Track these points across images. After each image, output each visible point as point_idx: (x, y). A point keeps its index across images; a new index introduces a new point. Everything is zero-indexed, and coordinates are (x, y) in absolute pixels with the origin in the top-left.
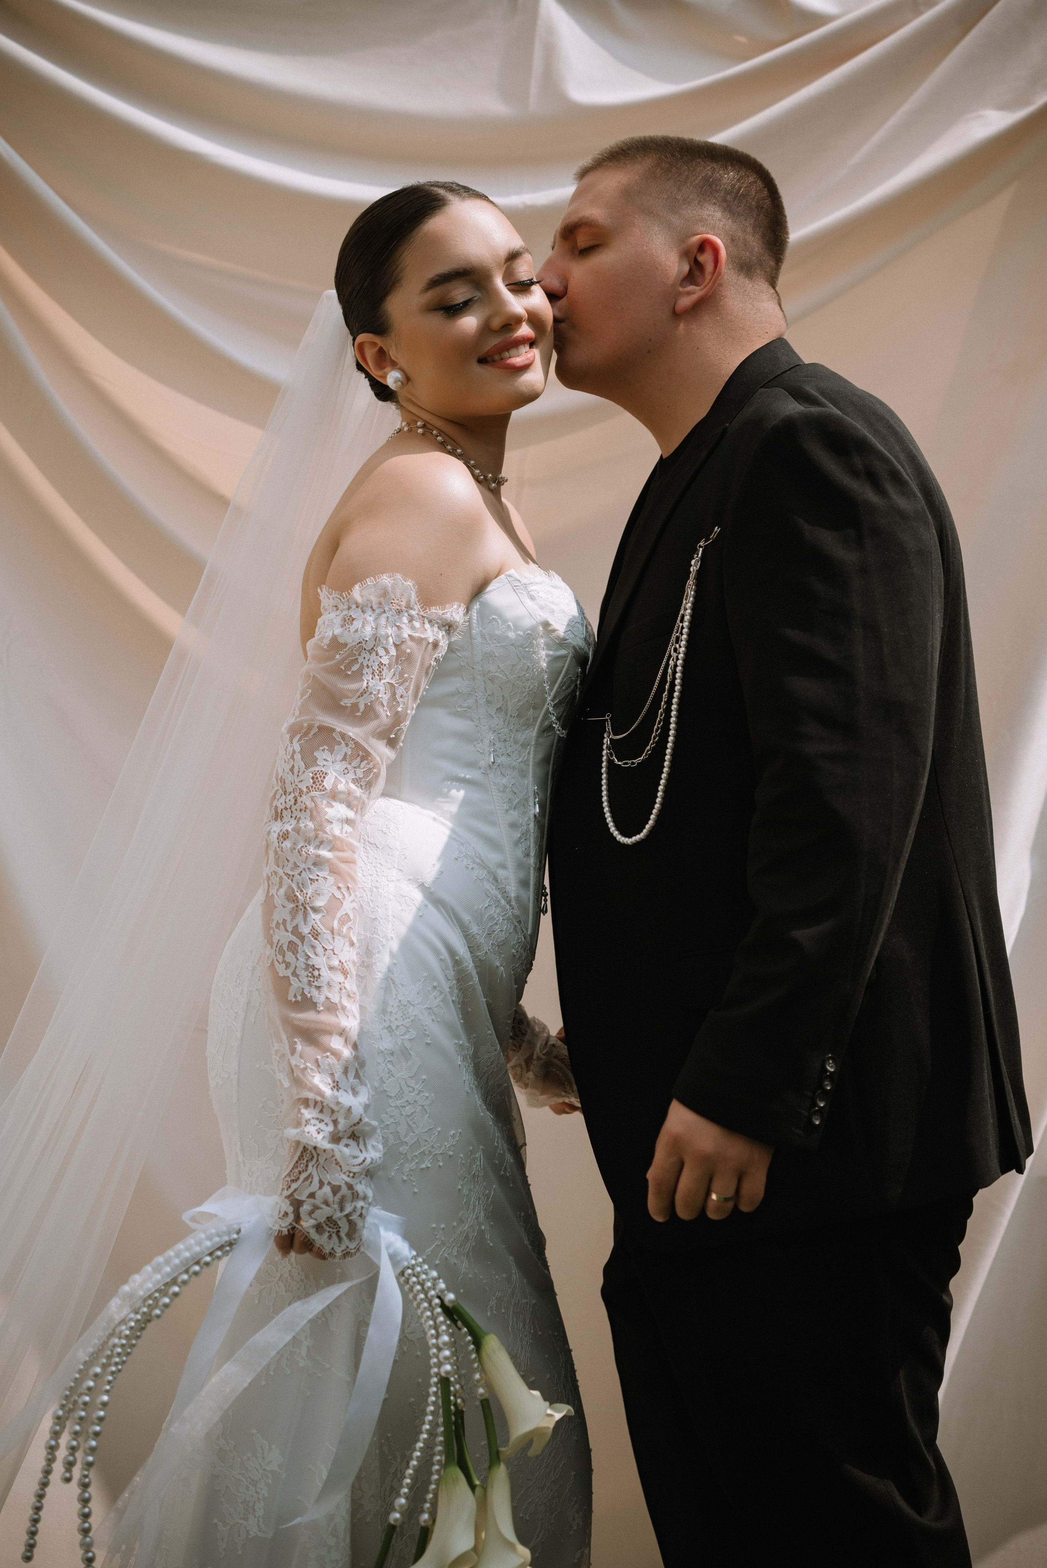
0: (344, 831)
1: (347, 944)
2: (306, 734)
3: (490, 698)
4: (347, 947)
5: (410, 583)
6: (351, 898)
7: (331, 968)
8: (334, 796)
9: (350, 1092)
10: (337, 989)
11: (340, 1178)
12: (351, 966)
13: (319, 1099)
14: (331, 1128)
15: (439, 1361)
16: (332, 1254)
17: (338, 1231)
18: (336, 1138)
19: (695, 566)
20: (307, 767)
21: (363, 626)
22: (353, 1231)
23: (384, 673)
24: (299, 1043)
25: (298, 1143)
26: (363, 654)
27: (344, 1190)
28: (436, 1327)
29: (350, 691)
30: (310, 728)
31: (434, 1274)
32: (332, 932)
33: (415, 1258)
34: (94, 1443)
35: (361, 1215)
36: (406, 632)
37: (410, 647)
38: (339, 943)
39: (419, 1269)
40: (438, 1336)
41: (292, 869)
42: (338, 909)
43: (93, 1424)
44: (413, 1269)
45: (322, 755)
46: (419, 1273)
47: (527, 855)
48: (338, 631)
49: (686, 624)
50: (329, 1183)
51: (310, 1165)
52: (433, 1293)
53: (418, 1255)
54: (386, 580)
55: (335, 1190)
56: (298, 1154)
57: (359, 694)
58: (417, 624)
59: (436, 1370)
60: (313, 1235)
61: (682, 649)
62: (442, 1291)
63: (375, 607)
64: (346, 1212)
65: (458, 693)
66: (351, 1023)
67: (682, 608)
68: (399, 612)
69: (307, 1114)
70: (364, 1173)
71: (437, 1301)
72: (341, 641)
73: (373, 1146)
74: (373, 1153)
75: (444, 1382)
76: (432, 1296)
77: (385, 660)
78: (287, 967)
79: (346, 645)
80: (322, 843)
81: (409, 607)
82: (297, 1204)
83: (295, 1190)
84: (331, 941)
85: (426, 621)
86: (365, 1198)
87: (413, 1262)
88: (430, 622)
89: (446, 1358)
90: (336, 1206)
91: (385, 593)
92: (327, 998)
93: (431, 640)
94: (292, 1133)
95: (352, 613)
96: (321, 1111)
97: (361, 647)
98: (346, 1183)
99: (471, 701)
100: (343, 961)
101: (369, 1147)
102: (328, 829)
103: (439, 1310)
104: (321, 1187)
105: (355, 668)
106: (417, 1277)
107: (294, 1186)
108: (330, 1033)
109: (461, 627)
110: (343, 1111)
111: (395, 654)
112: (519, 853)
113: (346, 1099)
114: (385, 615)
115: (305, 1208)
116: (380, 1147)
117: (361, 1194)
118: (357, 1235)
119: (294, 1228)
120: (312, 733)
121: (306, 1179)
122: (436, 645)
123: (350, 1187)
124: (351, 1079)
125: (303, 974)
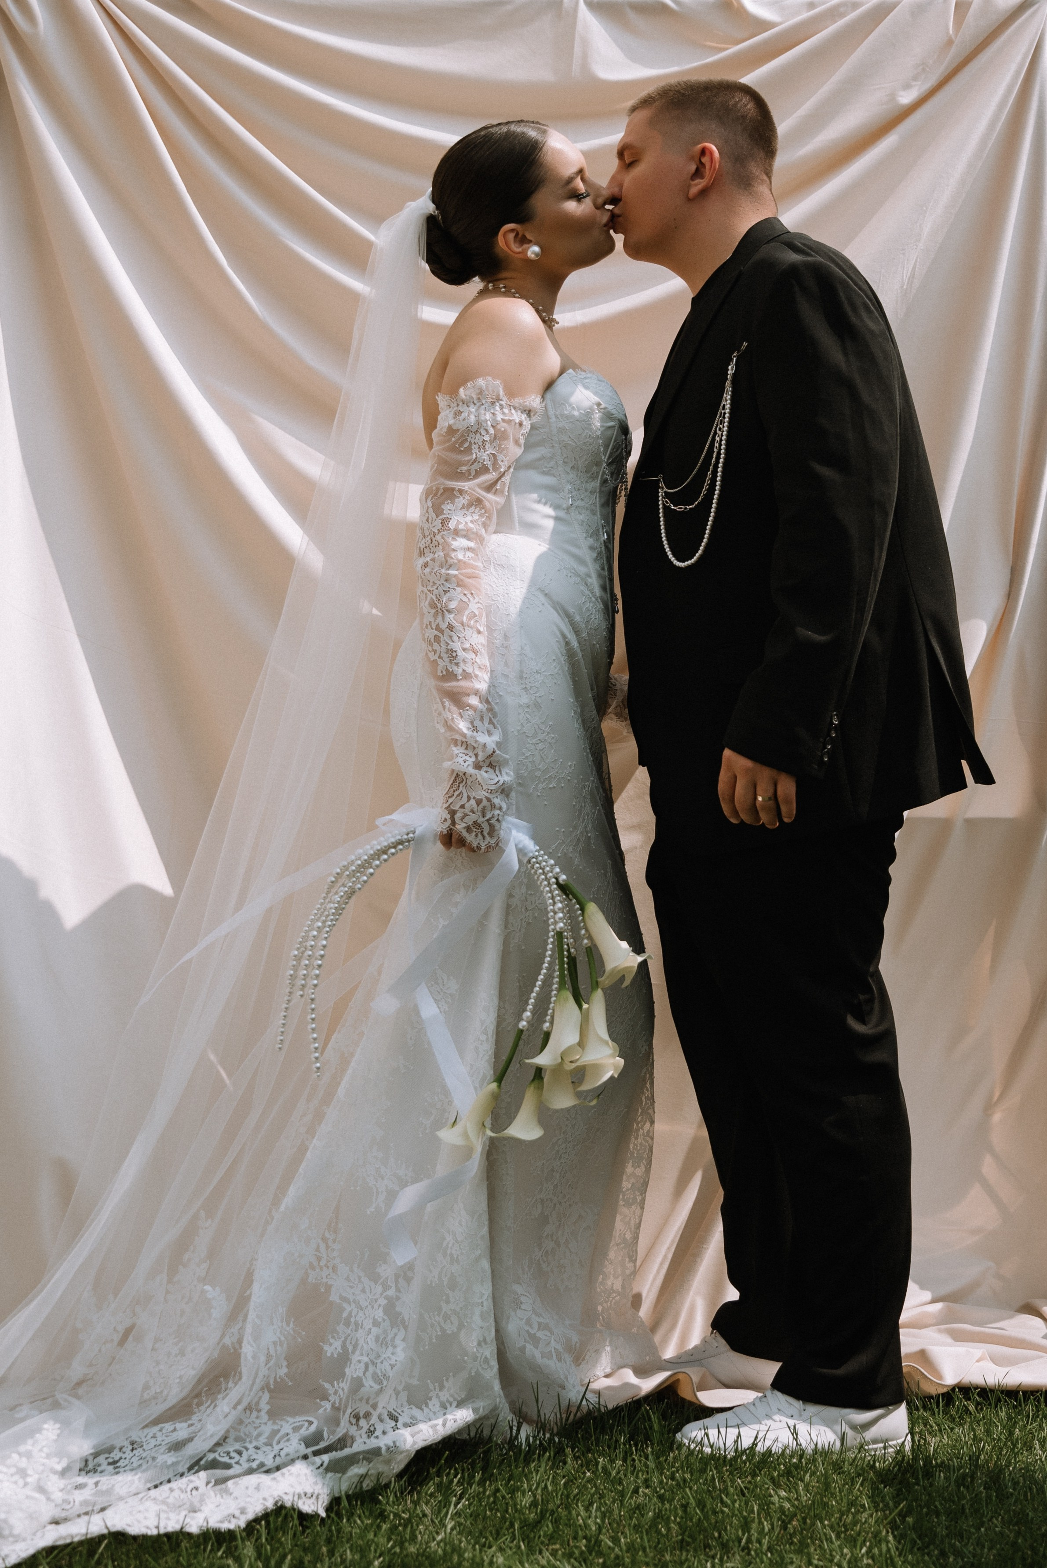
0: (466, 556)
1: (475, 632)
2: (436, 495)
3: (566, 460)
4: (475, 635)
5: (498, 382)
6: (476, 601)
7: (464, 650)
8: (456, 533)
9: (486, 733)
10: (470, 664)
11: (481, 794)
12: (479, 647)
13: (464, 740)
14: (473, 759)
15: (555, 921)
16: (479, 848)
17: (482, 831)
18: (478, 766)
19: (731, 370)
20: (437, 516)
21: (468, 416)
22: (492, 831)
23: (487, 447)
24: (447, 703)
25: (453, 771)
26: (471, 435)
27: (485, 803)
28: (553, 898)
29: (465, 461)
30: (438, 489)
31: (552, 862)
32: (462, 624)
33: (538, 851)
34: (317, 972)
35: (498, 820)
36: (499, 417)
37: (503, 426)
38: (468, 633)
39: (540, 858)
40: (554, 903)
41: (432, 586)
42: (466, 609)
43: (316, 959)
44: (536, 859)
45: (447, 507)
46: (541, 861)
47: (603, 569)
48: (451, 422)
49: (727, 411)
50: (474, 798)
51: (461, 785)
52: (551, 874)
53: (540, 849)
54: (481, 382)
55: (479, 802)
56: (453, 778)
57: (470, 463)
58: (506, 411)
59: (552, 927)
60: (465, 834)
61: (726, 429)
62: (557, 873)
63: (475, 402)
64: (487, 818)
65: (543, 458)
66: (482, 686)
67: (724, 399)
68: (493, 403)
69: (456, 750)
70: (500, 791)
71: (554, 880)
72: (455, 428)
73: (507, 773)
74: (507, 776)
75: (559, 935)
76: (550, 877)
77: (487, 438)
78: (435, 653)
79: (458, 430)
80: (450, 566)
81: (498, 399)
82: (453, 813)
83: (451, 804)
84: (463, 631)
85: (512, 408)
86: (500, 808)
87: (537, 853)
88: (515, 408)
89: (560, 919)
90: (480, 814)
91: (481, 392)
92: (464, 670)
93: (517, 421)
94: (447, 764)
95: (460, 408)
96: (466, 748)
97: (468, 430)
98: (486, 797)
99: (552, 463)
100: (473, 644)
101: (503, 773)
102: (453, 555)
103: (555, 886)
104: (468, 801)
105: (466, 445)
106: (540, 864)
107: (450, 800)
108: (469, 695)
109: (539, 412)
110: (480, 747)
111: (493, 433)
112: (598, 567)
113: (482, 738)
114: (483, 407)
115: (458, 816)
116: (512, 773)
117: (497, 806)
118: (495, 834)
119: (451, 829)
120: (440, 493)
121: (459, 795)
122: (521, 424)
123: (489, 800)
124: (486, 725)
125: (445, 656)
